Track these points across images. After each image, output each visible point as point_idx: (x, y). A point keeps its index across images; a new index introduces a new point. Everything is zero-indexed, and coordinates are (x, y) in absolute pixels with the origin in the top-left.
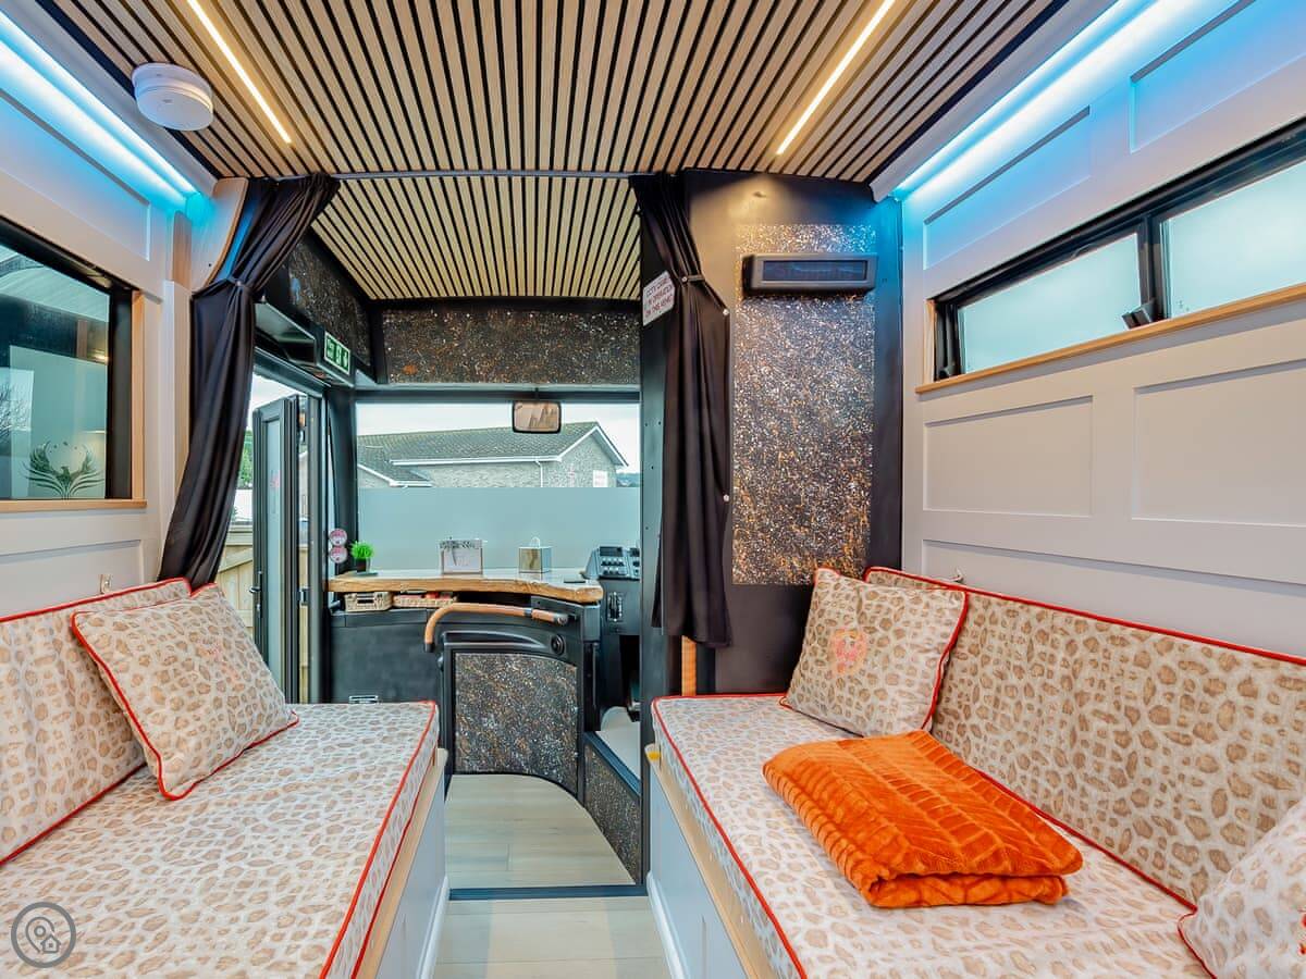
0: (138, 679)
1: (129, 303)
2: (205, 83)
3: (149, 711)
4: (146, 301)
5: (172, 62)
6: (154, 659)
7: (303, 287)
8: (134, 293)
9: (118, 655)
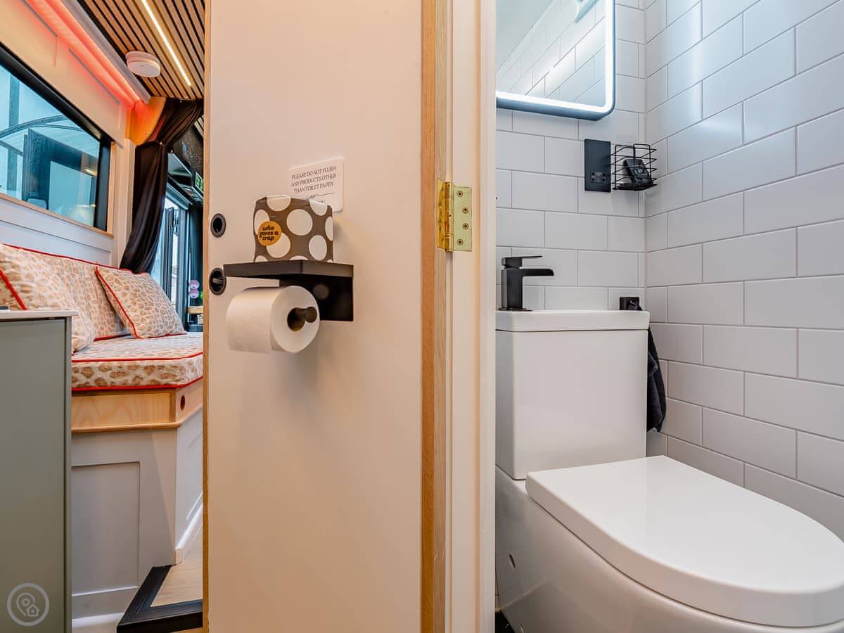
0: (125, 295)
1: (109, 148)
2: (158, 60)
3: (129, 307)
4: (118, 147)
5: (146, 51)
6: (131, 289)
7: (187, 149)
8: (112, 143)
9: (116, 284)
